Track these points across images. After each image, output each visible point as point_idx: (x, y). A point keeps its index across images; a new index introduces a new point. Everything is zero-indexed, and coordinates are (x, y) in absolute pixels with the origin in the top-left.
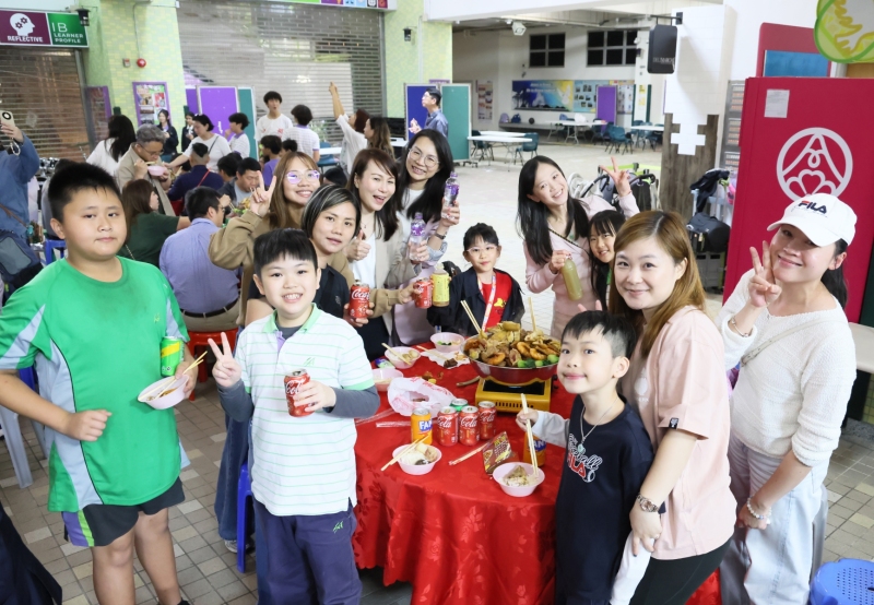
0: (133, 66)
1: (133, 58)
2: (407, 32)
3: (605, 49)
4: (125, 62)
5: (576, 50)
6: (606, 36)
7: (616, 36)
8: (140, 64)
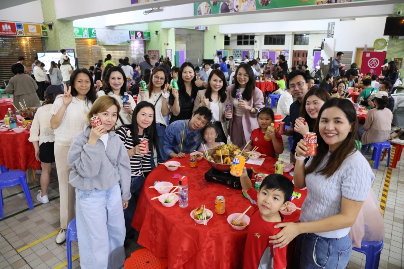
0: (166, 45)
1: (166, 43)
2: (215, 37)
3: (243, 40)
4: (165, 44)
5: (233, 41)
6: (243, 37)
7: (246, 37)
8: (168, 44)
